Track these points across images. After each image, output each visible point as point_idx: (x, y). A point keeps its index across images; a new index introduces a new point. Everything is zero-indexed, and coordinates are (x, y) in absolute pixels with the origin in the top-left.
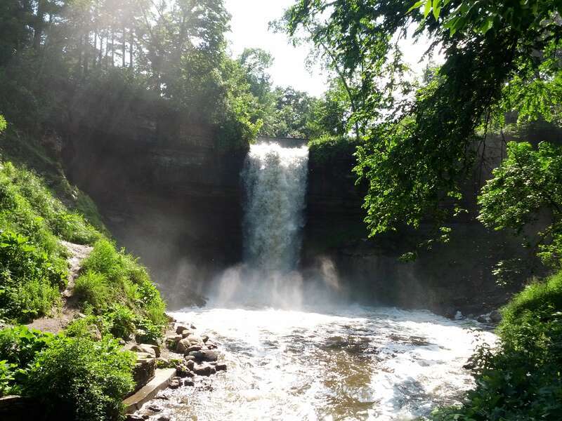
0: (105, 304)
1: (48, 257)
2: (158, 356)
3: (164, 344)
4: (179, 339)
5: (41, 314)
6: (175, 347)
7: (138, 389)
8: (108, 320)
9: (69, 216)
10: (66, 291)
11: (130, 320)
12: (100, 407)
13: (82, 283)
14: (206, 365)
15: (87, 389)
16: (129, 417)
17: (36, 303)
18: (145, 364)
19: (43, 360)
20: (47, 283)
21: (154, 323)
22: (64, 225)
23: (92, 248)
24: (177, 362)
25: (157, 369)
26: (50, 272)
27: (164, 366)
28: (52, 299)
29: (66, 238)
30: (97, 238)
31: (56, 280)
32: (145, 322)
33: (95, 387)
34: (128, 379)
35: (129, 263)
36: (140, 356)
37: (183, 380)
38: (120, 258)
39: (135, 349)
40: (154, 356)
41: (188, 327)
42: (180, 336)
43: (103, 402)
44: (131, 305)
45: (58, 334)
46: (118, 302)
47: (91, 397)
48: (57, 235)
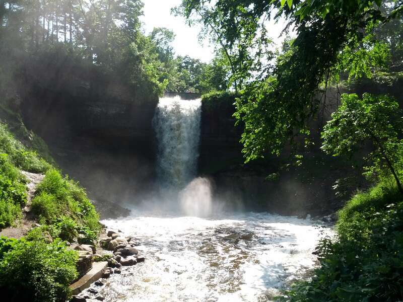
0: (55, 216)
1: (12, 183)
2: (94, 253)
3: (99, 244)
4: (110, 240)
5: (8, 225)
6: (107, 246)
7: (80, 277)
8: (57, 228)
9: (26, 153)
10: (26, 208)
11: (73, 227)
12: (52, 291)
13: (38, 201)
14: (129, 258)
15: (42, 278)
16: (74, 297)
17: (3, 217)
18: (85, 259)
19: (9, 258)
20: (11, 202)
21: (91, 229)
22: (23, 159)
23: (45, 175)
24: (108, 256)
25: (94, 262)
26: (14, 194)
27: (99, 260)
28: (15, 214)
29: (25, 169)
30: (48, 168)
31: (18, 200)
32: (84, 229)
33: (49, 277)
34: (73, 270)
35: (72, 186)
36: (81, 253)
37: (113, 270)
38: (65, 182)
39: (77, 248)
40: (92, 253)
41: (116, 231)
42: (111, 238)
43: (55, 287)
44: (74, 216)
45: (20, 239)
46: (64, 215)
47: (46, 284)
48: (18, 167)
